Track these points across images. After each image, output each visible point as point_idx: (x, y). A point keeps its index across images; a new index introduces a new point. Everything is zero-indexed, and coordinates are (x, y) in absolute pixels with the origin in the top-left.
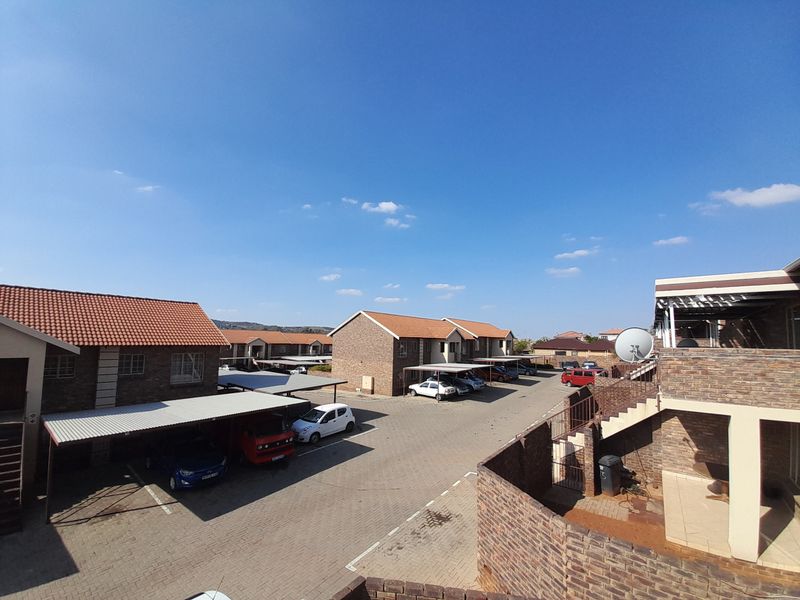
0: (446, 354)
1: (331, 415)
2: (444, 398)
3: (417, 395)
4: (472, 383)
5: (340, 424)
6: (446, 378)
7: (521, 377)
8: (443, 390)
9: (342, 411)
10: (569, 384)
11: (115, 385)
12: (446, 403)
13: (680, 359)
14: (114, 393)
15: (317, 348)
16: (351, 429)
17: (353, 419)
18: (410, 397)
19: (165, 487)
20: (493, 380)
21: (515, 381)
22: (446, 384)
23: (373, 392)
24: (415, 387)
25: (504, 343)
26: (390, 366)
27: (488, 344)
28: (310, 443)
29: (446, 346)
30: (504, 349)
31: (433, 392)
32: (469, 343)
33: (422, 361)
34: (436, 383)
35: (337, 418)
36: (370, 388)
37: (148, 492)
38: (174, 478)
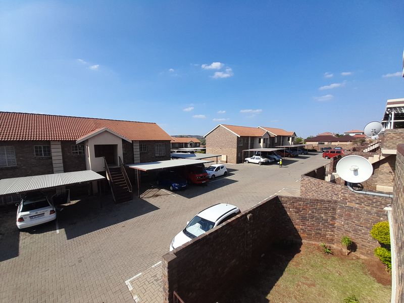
0: (261, 144)
1: (218, 168)
2: (263, 163)
3: (249, 162)
4: (276, 157)
5: (222, 172)
6: (264, 154)
7: (299, 155)
8: (262, 160)
9: (222, 167)
10: (327, 158)
11: (139, 156)
12: (264, 166)
13: (394, 134)
14: (139, 158)
15: (200, 144)
16: (226, 174)
17: (226, 170)
18: (245, 164)
19: (169, 190)
20: (286, 157)
21: (296, 157)
22: (263, 157)
23: (227, 162)
24: (249, 159)
25: (291, 138)
26: (235, 150)
27: (282, 139)
28: (212, 179)
29: (262, 140)
30: (290, 142)
31: (257, 161)
32: (272, 139)
33: (249, 147)
34: (259, 157)
35: (221, 169)
36: (225, 160)
37: (163, 191)
38: (172, 186)
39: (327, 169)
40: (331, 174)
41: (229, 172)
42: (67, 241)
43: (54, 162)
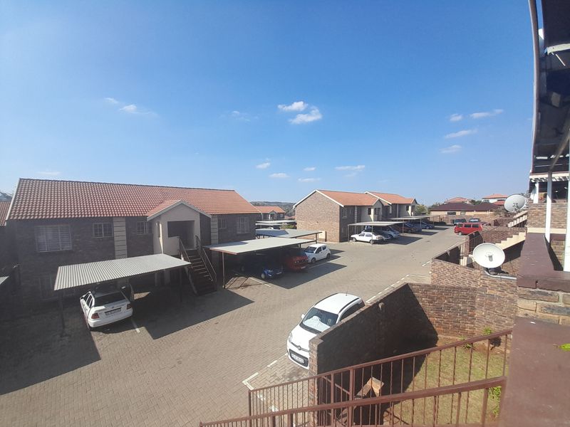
0: (372, 216)
1: (319, 249)
2: (375, 242)
3: (357, 241)
4: (392, 233)
5: (324, 254)
6: (376, 230)
7: (423, 230)
8: (375, 237)
9: (324, 248)
10: (460, 234)
11: (217, 234)
12: (377, 245)
14: (217, 238)
16: (330, 257)
17: (330, 252)
18: (352, 243)
20: (404, 232)
21: (419, 232)
22: (376, 233)
23: (326, 240)
24: (356, 236)
25: (410, 208)
26: (337, 224)
27: (398, 208)
28: (311, 263)
29: (372, 211)
30: (410, 211)
31: (368, 239)
32: (386, 208)
33: (356, 220)
34: (371, 233)
35: (323, 251)
36: (324, 238)
37: (252, 280)
38: (264, 273)
39: (463, 250)
40: (468, 256)
41: (332, 255)
42: (154, 341)
43: (116, 244)
